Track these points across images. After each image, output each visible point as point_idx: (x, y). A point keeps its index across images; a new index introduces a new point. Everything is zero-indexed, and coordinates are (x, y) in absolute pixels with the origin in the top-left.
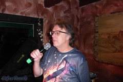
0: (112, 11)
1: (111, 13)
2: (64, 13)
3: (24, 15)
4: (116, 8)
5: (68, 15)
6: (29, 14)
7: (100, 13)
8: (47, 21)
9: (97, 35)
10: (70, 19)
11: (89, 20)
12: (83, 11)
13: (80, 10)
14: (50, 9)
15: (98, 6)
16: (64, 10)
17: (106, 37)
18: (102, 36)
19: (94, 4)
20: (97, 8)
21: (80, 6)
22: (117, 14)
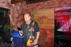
0: (39, 8)
1: (39, 9)
2: (20, 7)
3: (2, 7)
4: (41, 7)
5: (21, 8)
6: (4, 7)
7: (35, 8)
8: (12, 11)
9: (33, 17)
10: (22, 10)
11: (30, 11)
12: (27, 7)
13: (26, 6)
14: (13, 5)
15: (34, 5)
16: (20, 6)
17: (37, 18)
18: (36, 18)
19: (32, 4)
20: (33, 6)
21: (26, 4)
22: (41, 9)
